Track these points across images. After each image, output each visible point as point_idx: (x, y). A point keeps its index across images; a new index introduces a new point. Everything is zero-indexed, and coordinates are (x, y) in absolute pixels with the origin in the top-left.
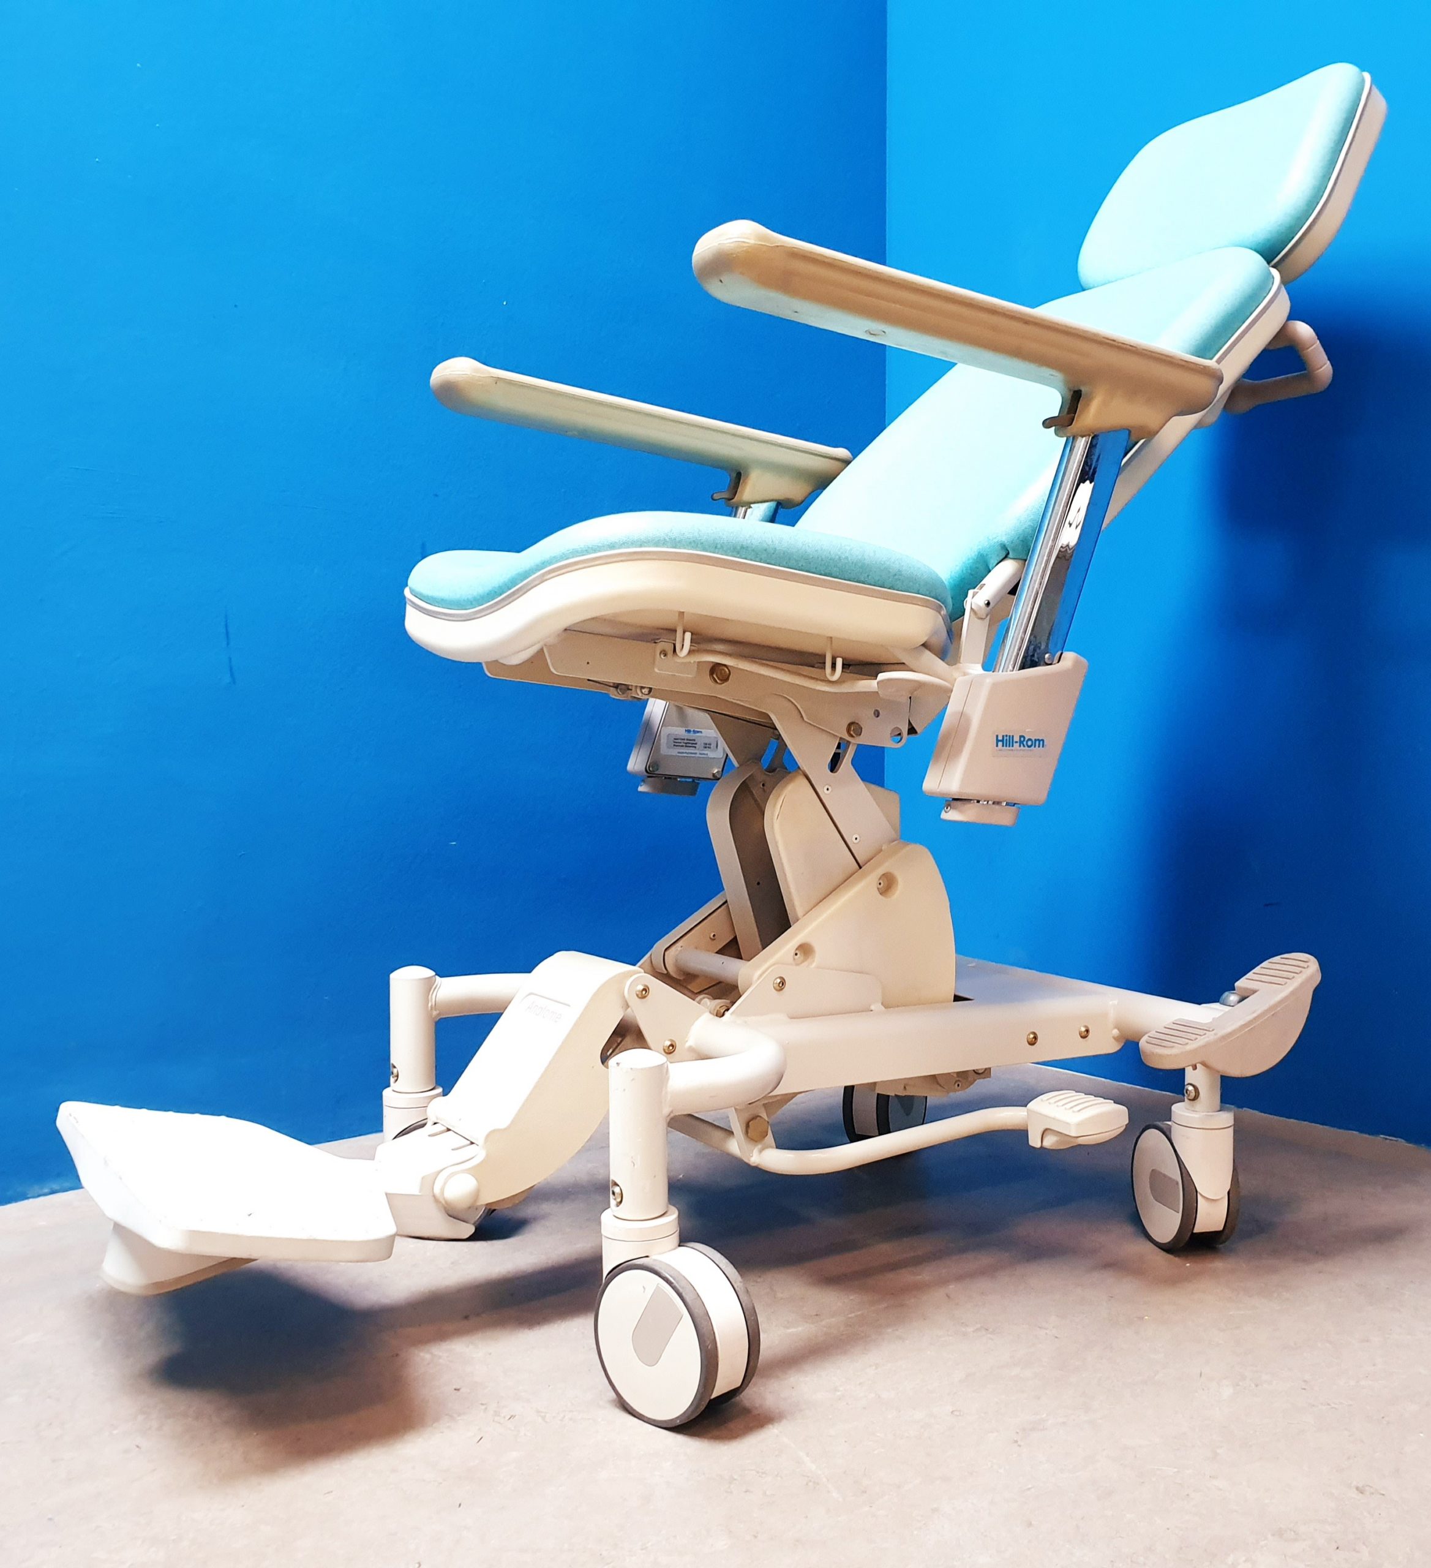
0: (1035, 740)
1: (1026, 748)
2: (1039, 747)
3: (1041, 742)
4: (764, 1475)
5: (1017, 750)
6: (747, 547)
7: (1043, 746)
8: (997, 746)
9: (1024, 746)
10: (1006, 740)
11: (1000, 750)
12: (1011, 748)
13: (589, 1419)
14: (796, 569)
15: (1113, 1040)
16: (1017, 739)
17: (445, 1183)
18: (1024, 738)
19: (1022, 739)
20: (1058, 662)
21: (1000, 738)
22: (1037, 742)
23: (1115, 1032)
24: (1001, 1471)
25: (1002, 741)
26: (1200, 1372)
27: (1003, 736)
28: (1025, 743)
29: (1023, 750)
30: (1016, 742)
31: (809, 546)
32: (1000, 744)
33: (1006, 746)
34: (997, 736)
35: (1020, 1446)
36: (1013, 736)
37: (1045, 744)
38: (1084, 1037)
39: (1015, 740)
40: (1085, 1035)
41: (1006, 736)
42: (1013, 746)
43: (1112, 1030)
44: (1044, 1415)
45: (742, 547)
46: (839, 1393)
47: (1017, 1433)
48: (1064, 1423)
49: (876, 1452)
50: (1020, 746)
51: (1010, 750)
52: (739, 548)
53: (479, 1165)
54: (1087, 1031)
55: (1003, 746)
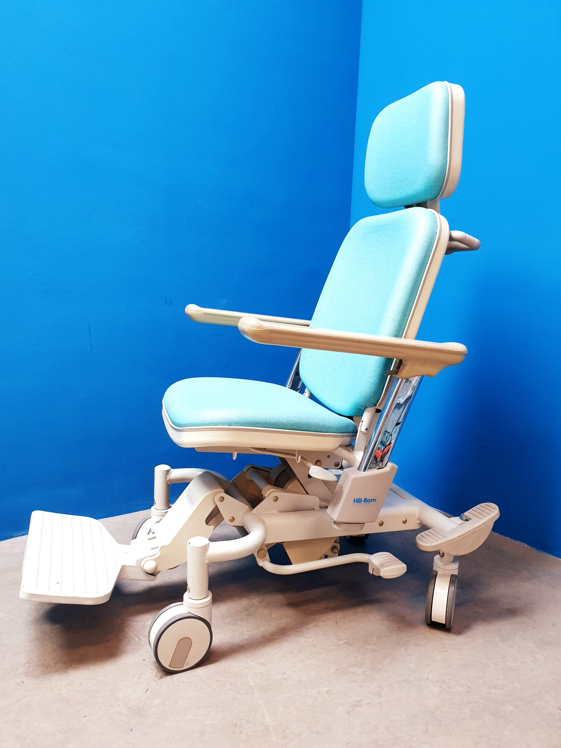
0: (372, 499)
1: (367, 503)
2: (373, 502)
3: (374, 500)
4: (249, 723)
5: (363, 504)
6: (259, 422)
7: (375, 501)
8: (354, 502)
9: (366, 502)
10: (358, 500)
11: (355, 504)
12: (360, 503)
13: (189, 682)
14: (279, 429)
15: (417, 524)
16: (363, 499)
17: (144, 564)
18: (366, 499)
19: (366, 500)
20: (385, 467)
21: (356, 500)
22: (372, 500)
23: (418, 521)
24: (341, 730)
25: (357, 501)
26: (427, 677)
27: (357, 499)
28: (367, 501)
29: (366, 504)
30: (363, 501)
31: (285, 420)
32: (356, 502)
33: (358, 503)
34: (354, 499)
35: (350, 715)
36: (361, 499)
37: (376, 500)
38: (404, 523)
39: (362, 500)
40: (405, 522)
41: (359, 499)
42: (361, 503)
43: (417, 521)
44: (362, 698)
45: (257, 423)
46: (285, 676)
47: (350, 707)
48: (369, 703)
49: (294, 713)
50: (364, 502)
51: (359, 504)
52: (255, 423)
53: (158, 558)
54: (406, 521)
55: (357, 503)
